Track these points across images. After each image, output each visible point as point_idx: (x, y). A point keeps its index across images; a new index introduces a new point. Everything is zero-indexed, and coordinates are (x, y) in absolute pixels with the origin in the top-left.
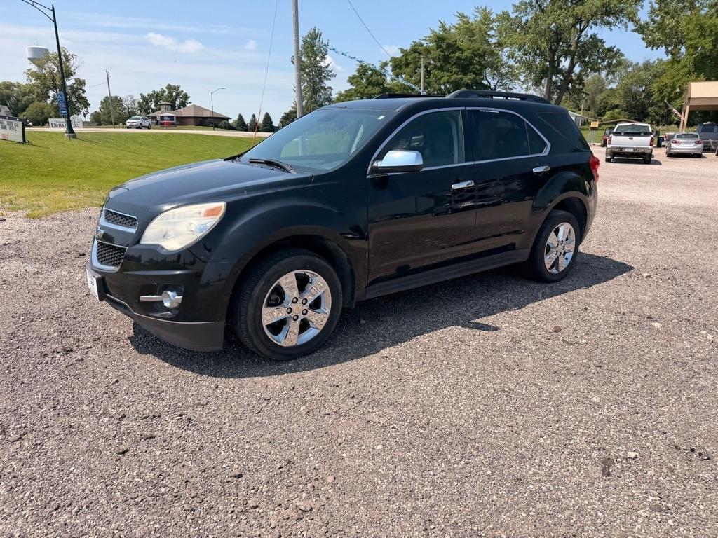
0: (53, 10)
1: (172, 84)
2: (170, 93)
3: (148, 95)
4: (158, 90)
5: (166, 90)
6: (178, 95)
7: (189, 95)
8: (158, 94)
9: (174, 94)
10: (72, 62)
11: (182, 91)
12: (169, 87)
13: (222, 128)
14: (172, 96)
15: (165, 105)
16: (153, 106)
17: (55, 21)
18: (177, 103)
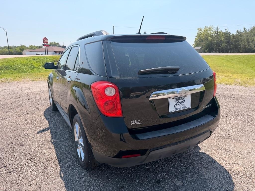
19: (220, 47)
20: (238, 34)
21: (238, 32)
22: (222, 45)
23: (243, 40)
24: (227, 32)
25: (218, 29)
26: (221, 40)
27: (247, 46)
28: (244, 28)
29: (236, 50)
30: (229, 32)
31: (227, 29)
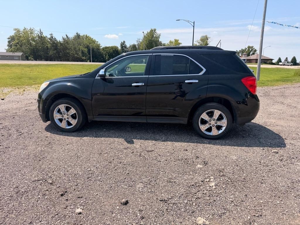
0: (194, 23)
1: (250, 46)
2: (249, 49)
3: (240, 51)
4: (244, 48)
5: (247, 48)
6: (252, 50)
7: (257, 50)
8: (243, 50)
9: (251, 50)
10: (209, 40)
11: (254, 48)
12: (249, 47)
13: (268, 64)
14: (249, 51)
15: (245, 54)
16: (240, 55)
17: (194, 27)
18: (251, 53)
19: (48, 54)
20: (64, 42)
21: (64, 40)
22: (51, 52)
23: (71, 48)
24: (52, 37)
25: (41, 33)
26: (47, 47)
27: (76, 55)
28: (67, 36)
29: (65, 59)
30: (55, 39)
31: (52, 34)
